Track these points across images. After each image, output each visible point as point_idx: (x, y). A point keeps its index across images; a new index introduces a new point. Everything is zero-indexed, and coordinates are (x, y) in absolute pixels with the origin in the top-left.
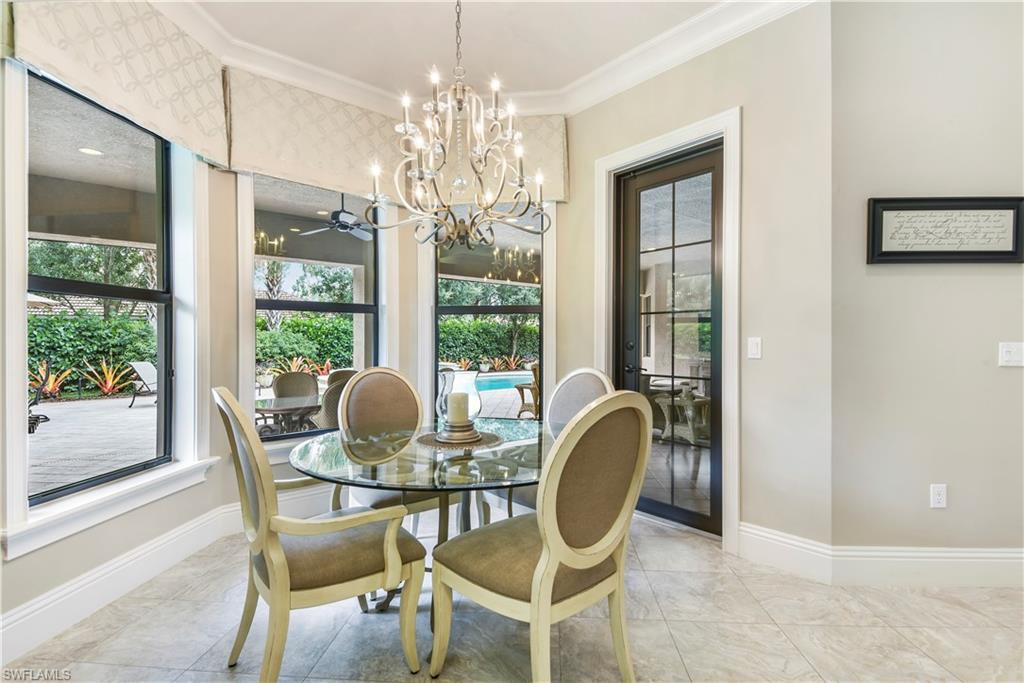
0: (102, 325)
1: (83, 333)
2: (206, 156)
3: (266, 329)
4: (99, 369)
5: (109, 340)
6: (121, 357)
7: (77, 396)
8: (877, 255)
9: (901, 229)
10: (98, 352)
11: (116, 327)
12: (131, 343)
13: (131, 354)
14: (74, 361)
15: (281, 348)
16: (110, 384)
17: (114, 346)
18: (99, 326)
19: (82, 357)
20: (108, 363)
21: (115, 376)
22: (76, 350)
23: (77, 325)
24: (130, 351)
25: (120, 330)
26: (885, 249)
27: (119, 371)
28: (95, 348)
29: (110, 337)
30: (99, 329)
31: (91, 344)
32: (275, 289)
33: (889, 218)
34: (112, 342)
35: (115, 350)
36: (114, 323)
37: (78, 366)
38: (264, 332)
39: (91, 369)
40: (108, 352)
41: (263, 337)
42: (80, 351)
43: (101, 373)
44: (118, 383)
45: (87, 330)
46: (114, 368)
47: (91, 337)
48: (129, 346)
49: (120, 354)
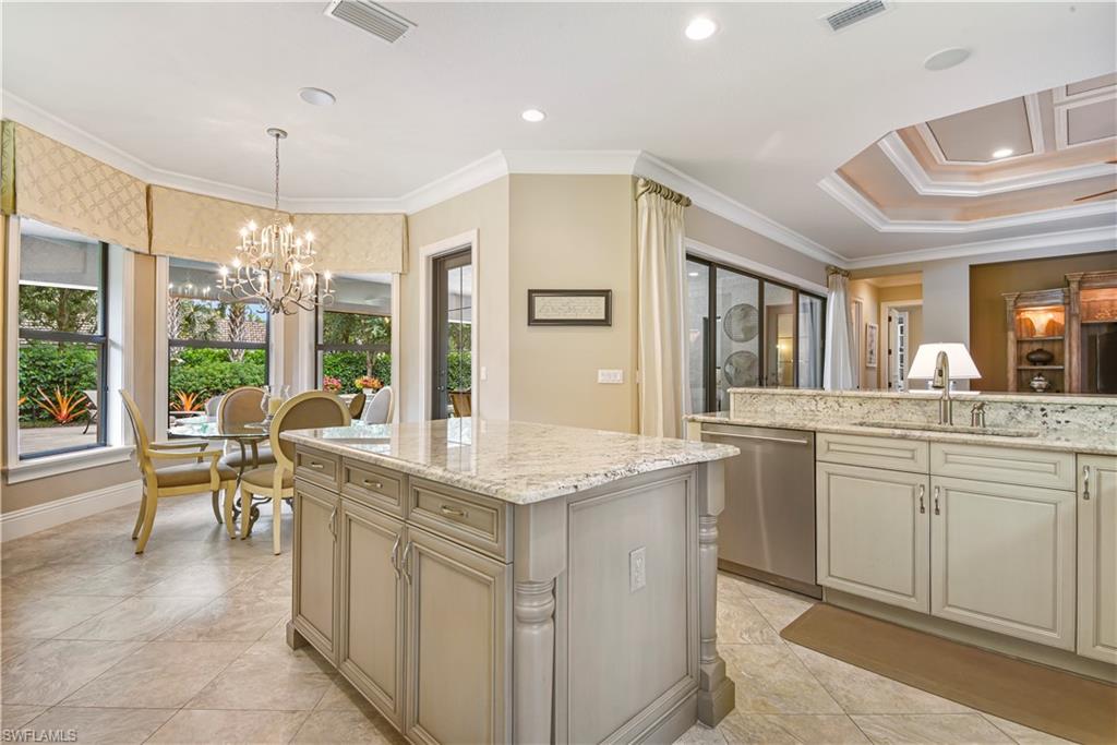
0: (56, 355)
1: (37, 363)
2: (132, 248)
3: (229, 360)
4: (53, 399)
5: (63, 370)
6: (76, 387)
7: (31, 424)
8: (532, 321)
9: (546, 308)
10: (52, 381)
11: (71, 357)
12: (86, 373)
13: (85, 384)
14: (27, 390)
15: (241, 379)
16: (64, 412)
17: (68, 376)
18: (53, 356)
19: (35, 386)
20: (62, 393)
21: (70, 406)
22: (30, 380)
23: (31, 354)
24: (85, 381)
25: (76, 360)
26: (536, 318)
27: (74, 400)
28: (50, 377)
29: (65, 367)
30: (53, 359)
31: (45, 373)
32: (238, 321)
33: (539, 301)
34: (66, 372)
35: (70, 380)
36: (69, 353)
37: (31, 395)
38: (225, 363)
39: (46, 398)
40: (63, 382)
41: (223, 368)
42: (34, 380)
43: (56, 403)
44: (73, 412)
45: (41, 359)
46: (69, 397)
47: (45, 367)
48: (84, 376)
49: (75, 384)
